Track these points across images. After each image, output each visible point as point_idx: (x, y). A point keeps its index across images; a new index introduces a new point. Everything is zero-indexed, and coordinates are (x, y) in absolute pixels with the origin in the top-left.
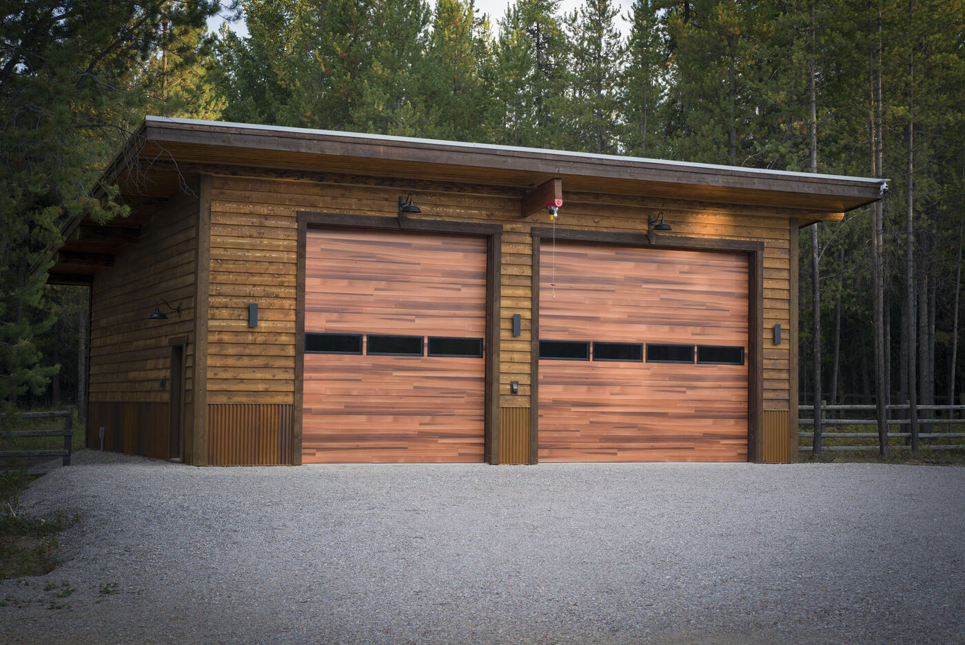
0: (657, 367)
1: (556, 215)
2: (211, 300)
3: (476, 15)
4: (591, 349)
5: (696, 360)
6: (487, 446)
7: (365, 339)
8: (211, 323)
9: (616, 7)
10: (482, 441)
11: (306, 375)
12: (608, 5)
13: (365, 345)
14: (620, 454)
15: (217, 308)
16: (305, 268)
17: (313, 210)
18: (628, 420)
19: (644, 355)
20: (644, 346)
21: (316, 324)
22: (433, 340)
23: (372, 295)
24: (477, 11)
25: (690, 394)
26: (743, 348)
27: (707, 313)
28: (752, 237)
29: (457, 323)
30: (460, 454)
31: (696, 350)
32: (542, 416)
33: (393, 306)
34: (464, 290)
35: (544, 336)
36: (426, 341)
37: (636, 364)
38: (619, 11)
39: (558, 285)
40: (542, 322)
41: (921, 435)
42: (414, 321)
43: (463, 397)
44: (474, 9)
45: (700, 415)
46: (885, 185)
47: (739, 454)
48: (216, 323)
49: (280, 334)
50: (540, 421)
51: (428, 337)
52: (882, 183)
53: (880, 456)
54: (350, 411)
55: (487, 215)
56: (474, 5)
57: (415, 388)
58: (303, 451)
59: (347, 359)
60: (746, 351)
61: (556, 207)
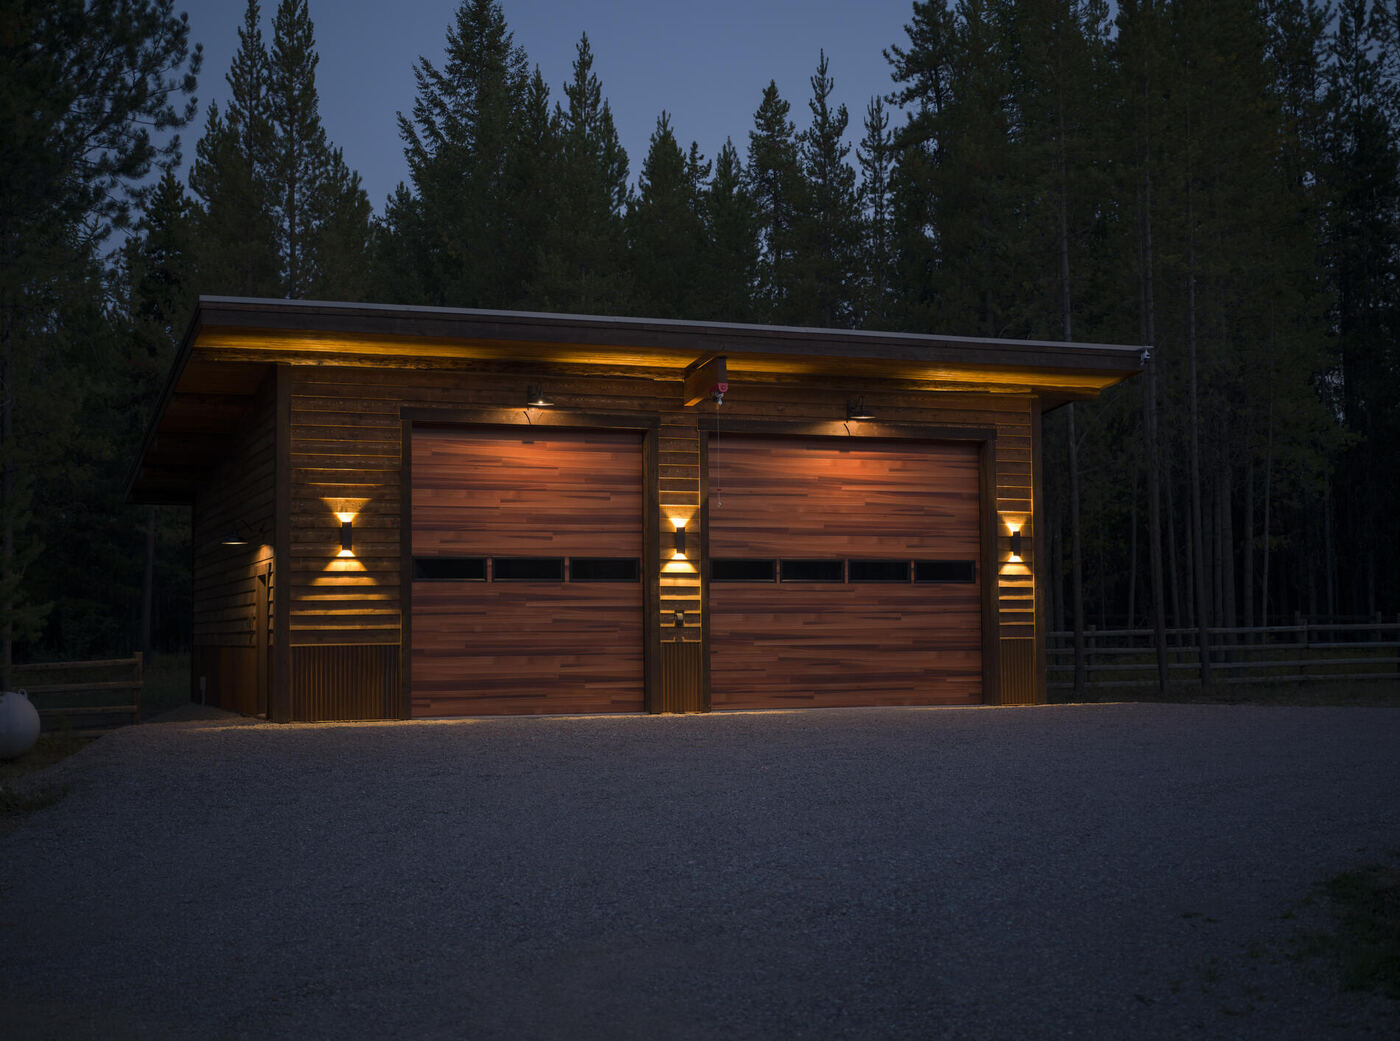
0: (863, 588)
1: (720, 403)
2: (294, 519)
3: (700, 163)
4: (778, 568)
5: (913, 579)
6: (645, 690)
7: (490, 563)
8: (294, 548)
9: (845, 145)
10: (640, 685)
11: (415, 608)
12: (836, 144)
13: (490, 570)
14: (818, 698)
15: (302, 528)
16: (410, 478)
17: (418, 405)
18: (828, 655)
19: (847, 574)
20: (847, 563)
21: (426, 545)
22: (576, 562)
23: (497, 508)
24: (701, 158)
25: (906, 621)
26: (974, 562)
27: (926, 520)
28: (980, 424)
29: (606, 539)
30: (613, 702)
31: (913, 566)
32: (715, 652)
33: (525, 521)
34: (614, 499)
35: (717, 553)
36: (567, 563)
37: (837, 586)
38: (849, 149)
39: (725, 489)
40: (713, 536)
41: (1213, 665)
42: (551, 538)
43: (615, 631)
44: (698, 156)
45: (919, 646)
46: (1147, 353)
47: (971, 695)
48: (300, 548)
49: (380, 558)
50: (713, 659)
51: (570, 558)
52: (1142, 351)
53: (1159, 694)
54: (473, 651)
55: (640, 405)
56: (698, 150)
57: (555, 621)
58: (414, 702)
59: (469, 587)
60: (978, 566)
61: (720, 393)
